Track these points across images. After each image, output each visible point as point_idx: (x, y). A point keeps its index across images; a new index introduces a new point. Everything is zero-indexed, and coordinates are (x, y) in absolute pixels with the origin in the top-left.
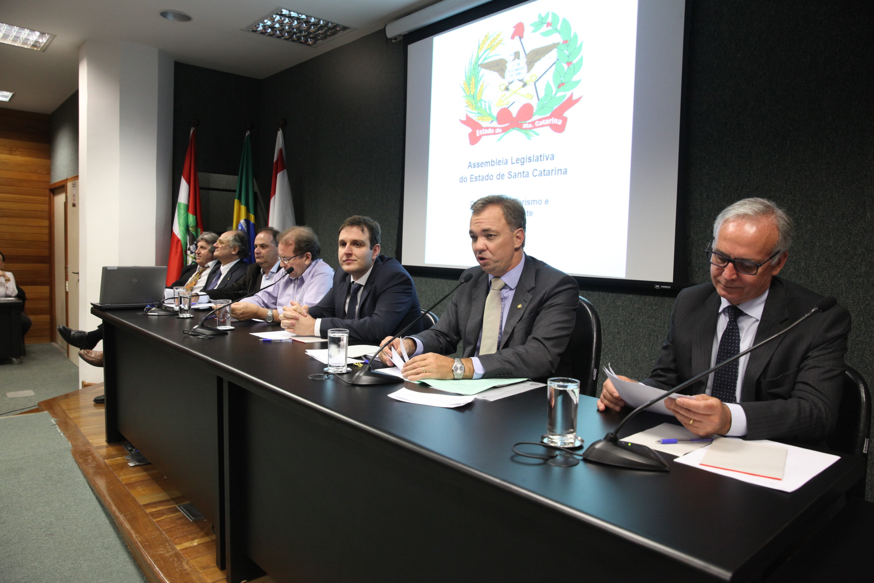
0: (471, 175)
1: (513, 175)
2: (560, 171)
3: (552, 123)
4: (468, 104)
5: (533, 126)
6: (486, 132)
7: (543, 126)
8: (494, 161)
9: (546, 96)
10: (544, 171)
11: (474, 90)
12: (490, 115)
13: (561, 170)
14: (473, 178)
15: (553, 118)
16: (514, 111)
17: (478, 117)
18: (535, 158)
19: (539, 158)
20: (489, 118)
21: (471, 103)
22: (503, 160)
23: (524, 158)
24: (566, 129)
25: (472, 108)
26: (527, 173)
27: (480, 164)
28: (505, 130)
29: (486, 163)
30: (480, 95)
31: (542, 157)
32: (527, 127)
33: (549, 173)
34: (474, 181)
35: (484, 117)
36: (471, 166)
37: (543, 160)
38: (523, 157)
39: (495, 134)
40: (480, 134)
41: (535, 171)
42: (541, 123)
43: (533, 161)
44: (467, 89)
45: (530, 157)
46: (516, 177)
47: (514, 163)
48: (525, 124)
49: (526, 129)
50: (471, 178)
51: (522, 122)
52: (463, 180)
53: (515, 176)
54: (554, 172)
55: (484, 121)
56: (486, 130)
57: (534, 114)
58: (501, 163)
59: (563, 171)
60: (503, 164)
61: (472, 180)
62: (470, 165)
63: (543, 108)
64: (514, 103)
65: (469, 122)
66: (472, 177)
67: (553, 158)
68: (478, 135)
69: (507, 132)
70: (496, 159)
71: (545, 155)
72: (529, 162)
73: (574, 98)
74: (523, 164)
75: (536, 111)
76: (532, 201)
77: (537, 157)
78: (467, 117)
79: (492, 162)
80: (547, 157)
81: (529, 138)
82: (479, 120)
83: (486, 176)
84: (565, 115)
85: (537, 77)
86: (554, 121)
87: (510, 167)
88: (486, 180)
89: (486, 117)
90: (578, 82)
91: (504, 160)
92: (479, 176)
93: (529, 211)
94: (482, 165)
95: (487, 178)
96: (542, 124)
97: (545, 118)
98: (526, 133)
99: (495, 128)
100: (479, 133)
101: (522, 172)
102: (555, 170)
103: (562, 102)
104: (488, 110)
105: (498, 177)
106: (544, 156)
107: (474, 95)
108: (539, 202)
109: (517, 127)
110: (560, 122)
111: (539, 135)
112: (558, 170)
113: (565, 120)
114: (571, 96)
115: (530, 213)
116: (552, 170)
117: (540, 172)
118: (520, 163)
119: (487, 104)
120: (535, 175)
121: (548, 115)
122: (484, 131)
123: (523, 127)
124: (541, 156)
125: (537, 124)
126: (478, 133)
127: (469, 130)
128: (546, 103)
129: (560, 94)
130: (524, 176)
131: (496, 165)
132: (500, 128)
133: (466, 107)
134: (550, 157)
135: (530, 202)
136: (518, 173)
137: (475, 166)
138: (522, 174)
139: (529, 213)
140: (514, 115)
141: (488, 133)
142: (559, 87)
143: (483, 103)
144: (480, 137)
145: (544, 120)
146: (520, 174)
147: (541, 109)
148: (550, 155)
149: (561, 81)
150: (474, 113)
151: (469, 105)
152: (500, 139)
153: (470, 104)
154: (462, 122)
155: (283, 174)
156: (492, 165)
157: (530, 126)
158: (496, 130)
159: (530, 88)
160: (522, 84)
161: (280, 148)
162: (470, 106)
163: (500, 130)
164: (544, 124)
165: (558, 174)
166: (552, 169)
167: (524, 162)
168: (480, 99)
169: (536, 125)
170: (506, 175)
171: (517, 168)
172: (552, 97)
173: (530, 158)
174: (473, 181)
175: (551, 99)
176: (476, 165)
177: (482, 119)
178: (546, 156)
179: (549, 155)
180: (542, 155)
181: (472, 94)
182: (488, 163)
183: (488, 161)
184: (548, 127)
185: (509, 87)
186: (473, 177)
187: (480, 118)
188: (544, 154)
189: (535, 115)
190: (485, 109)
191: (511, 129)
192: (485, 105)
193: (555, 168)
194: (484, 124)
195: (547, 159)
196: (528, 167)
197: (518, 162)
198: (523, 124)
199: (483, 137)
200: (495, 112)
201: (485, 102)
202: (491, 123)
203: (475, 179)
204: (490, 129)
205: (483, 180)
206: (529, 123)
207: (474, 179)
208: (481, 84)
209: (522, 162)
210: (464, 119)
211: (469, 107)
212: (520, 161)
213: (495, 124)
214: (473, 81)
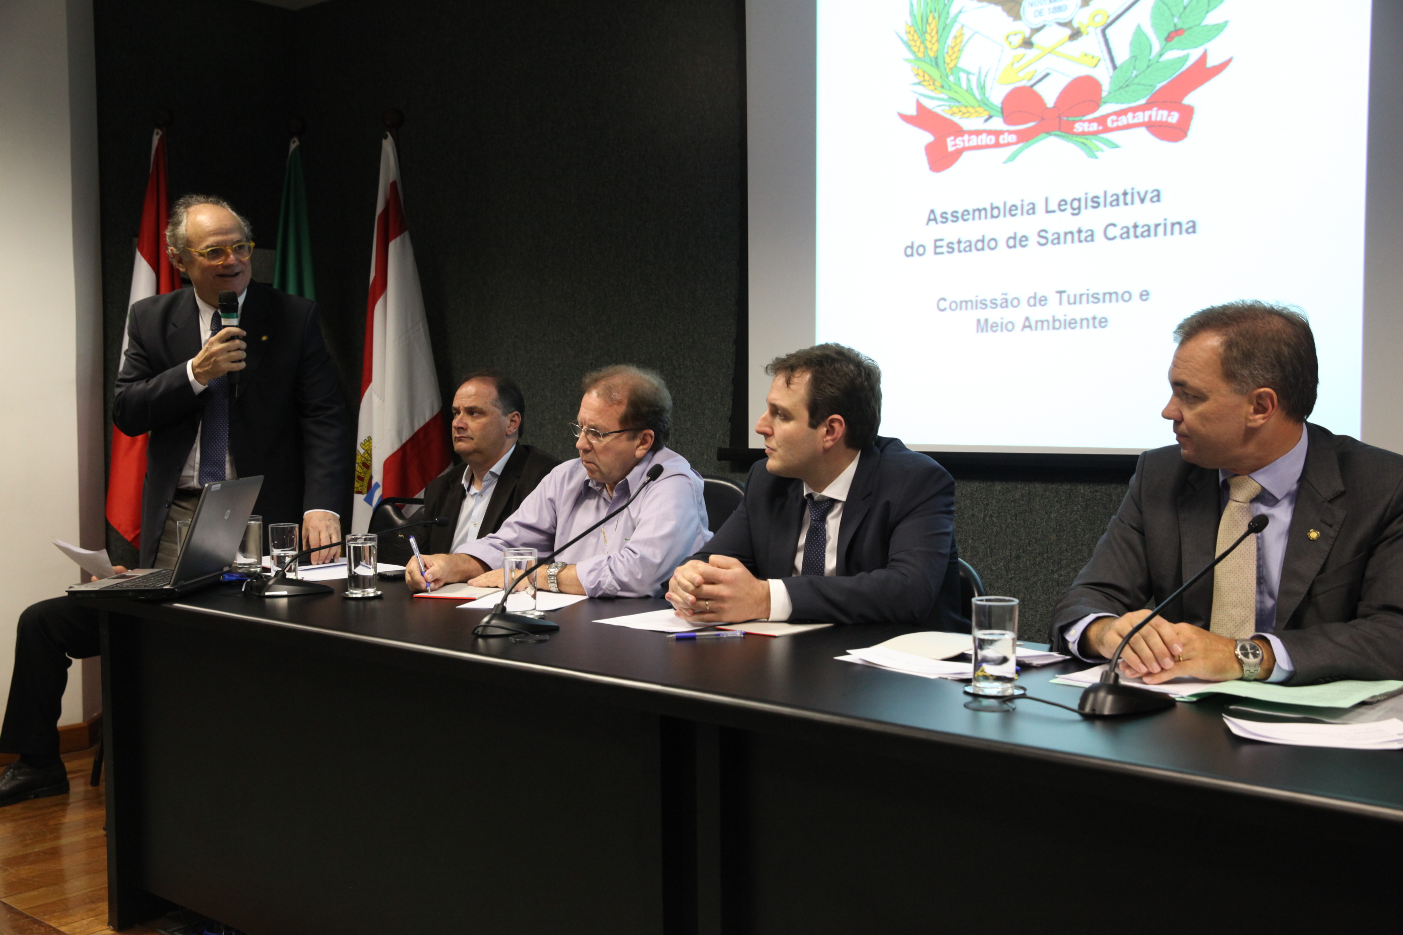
0: (936, 241)
1: (1050, 238)
2: (1177, 227)
3: (1153, 119)
4: (921, 79)
5: (1100, 128)
6: (974, 140)
7: (1128, 127)
8: (997, 208)
9: (1136, 60)
10: (1135, 226)
11: (935, 47)
12: (984, 103)
13: (1179, 224)
14: (941, 247)
15: (1155, 109)
16: (1049, 94)
17: (950, 107)
18: (1109, 200)
19: (1121, 199)
20: (980, 110)
21: (929, 76)
22: (1022, 205)
23: (1079, 200)
24: (1190, 133)
25: (932, 87)
26: (1089, 233)
27: (959, 215)
28: (1024, 137)
29: (977, 213)
30: (953, 57)
31: (1129, 198)
32: (1086, 130)
33: (1149, 230)
34: (946, 254)
35: (966, 107)
36: (935, 219)
37: (1132, 203)
38: (1077, 197)
39: (997, 145)
40: (958, 147)
41: (1111, 228)
42: (1123, 121)
43: (1105, 206)
44: (918, 43)
45: (1097, 197)
46: (1059, 243)
47: (1054, 211)
48: (1081, 124)
49: (1083, 134)
50: (936, 247)
51: (1071, 119)
52: (912, 250)
53: (1057, 240)
54: (1160, 229)
55: (967, 118)
56: (973, 137)
57: (1103, 100)
58: (1019, 211)
59: (1185, 227)
60: (1022, 214)
61: (938, 250)
62: (932, 217)
63: (1127, 86)
64: (1047, 75)
65: (923, 118)
66: (938, 244)
67: (1157, 196)
68: (951, 149)
69: (1030, 142)
70: (1005, 204)
71: (1135, 191)
72: (1094, 207)
73: (1211, 63)
74: (1076, 212)
75: (1110, 93)
76: (1105, 294)
77: (1115, 197)
78: (920, 106)
79: (992, 209)
80: (1142, 195)
81: (1091, 153)
82: (953, 114)
83: (978, 241)
84: (1187, 101)
85: (1108, 17)
86: (1157, 115)
87: (1041, 220)
88: (978, 250)
89: (973, 107)
90: (1219, 28)
91: (1025, 203)
92: (959, 242)
93: (1099, 317)
94: (965, 217)
95: (980, 245)
96: (1125, 123)
97: (1134, 110)
98: (1083, 143)
99: (997, 133)
100: (955, 145)
101: (1075, 230)
102: (1165, 225)
103: (1177, 73)
104: (976, 92)
105: (1011, 242)
106: (1132, 194)
107: (936, 58)
108: (1125, 297)
109: (1059, 130)
110: (1174, 118)
111: (1118, 147)
112: (1173, 225)
113: (1187, 113)
114: (1204, 57)
115: (1100, 322)
116: (1157, 226)
117: (1125, 230)
118: (1069, 211)
119: (973, 79)
120: (1110, 235)
121: (1143, 101)
122: (969, 140)
123: (1075, 130)
124: (1125, 194)
125: (1113, 121)
126: (951, 144)
127: (928, 138)
128: (1136, 76)
129: (1172, 55)
130: (1082, 238)
131: (1005, 216)
132: (1010, 132)
133: (914, 84)
134: (1149, 196)
135: (1101, 297)
136: (1066, 234)
137: (947, 219)
138: (1076, 235)
139: (1097, 321)
140: (1050, 102)
141: (980, 143)
142: (1169, 38)
143: (963, 76)
144: (958, 153)
145: (1130, 115)
146: (1069, 236)
147: (1121, 88)
148: (1150, 190)
149: (1175, 25)
150: (943, 100)
151: (924, 81)
152: (1012, 158)
153: (927, 78)
154: (906, 118)
155: (403, 243)
156: (992, 216)
157: (1094, 127)
158: (1001, 137)
159: (1091, 42)
160: (1067, 32)
161: (391, 181)
162: (926, 83)
163: (1013, 138)
164: (1131, 121)
165: (1172, 233)
166: (1157, 222)
167: (1079, 208)
168: (955, 66)
169: (1109, 123)
170: (1033, 239)
171: (1064, 222)
172: (1150, 60)
173: (1095, 200)
174: (942, 253)
175: (1148, 67)
176: (949, 216)
177: (960, 111)
178: (1138, 193)
179: (1146, 192)
180: (1129, 191)
181: (932, 54)
182: (983, 213)
183: (981, 208)
184: (1143, 130)
185: (1035, 40)
186: (944, 243)
187: (956, 110)
188: (1133, 189)
189: (1105, 103)
190: (969, 90)
191: (1043, 135)
192: (968, 80)
193: (1165, 220)
194: (967, 124)
195: (1142, 201)
196: (1092, 219)
197: (1062, 208)
198: (1075, 122)
199: (966, 154)
200: (997, 97)
201: (968, 73)
202: (986, 121)
203: (948, 247)
204: (984, 135)
205: (970, 250)
206: (1090, 121)
207: (945, 249)
208: (954, 31)
209: (1074, 209)
210: (912, 111)
211: (924, 86)
212: (1068, 207)
213: (997, 123)
214: (933, 25)
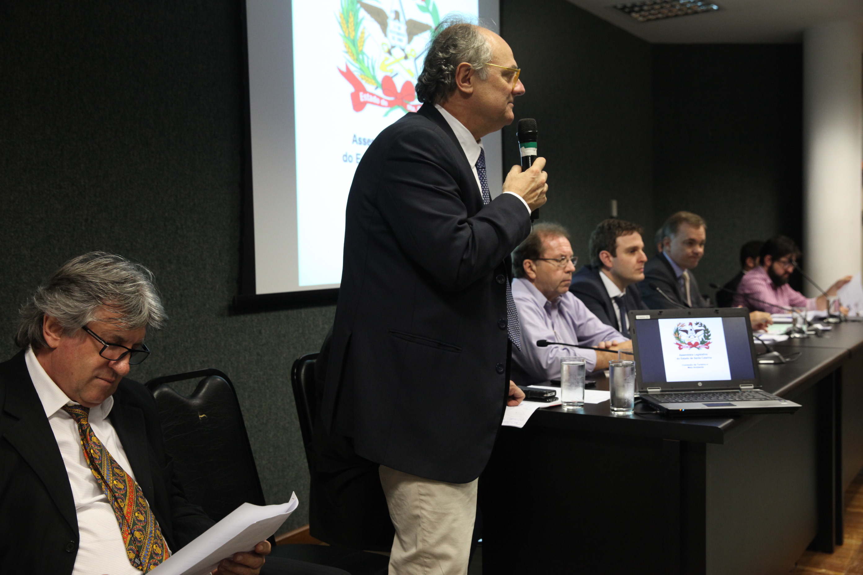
4: (347, 50)
6: (372, 99)
11: (353, 34)
12: (374, 78)
16: (399, 85)
17: (361, 74)
20: (373, 82)
21: (351, 50)
25: (352, 58)
28: (390, 104)
30: (360, 44)
35: (367, 77)
36: (356, 141)
39: (380, 105)
40: (365, 100)
44: (345, 27)
48: (410, 106)
51: (406, 102)
52: (346, 158)
55: (367, 84)
56: (371, 96)
62: (355, 139)
64: (397, 74)
65: (348, 75)
68: (362, 100)
69: (392, 108)
78: (347, 68)
82: (362, 79)
85: (416, 54)
89: (370, 79)
99: (381, 98)
100: (364, 98)
104: (371, 70)
107: (353, 41)
109: (402, 106)
122: (369, 97)
123: (407, 108)
126: (362, 97)
127: (352, 89)
132: (386, 100)
133: (344, 52)
137: (361, 142)
140: (399, 89)
141: (373, 101)
143: (365, 58)
144: (364, 104)
150: (356, 68)
151: (349, 52)
152: (386, 115)
154: (342, 72)
157: (414, 109)
158: (382, 101)
159: (410, 64)
160: (403, 54)
163: (386, 103)
168: (362, 50)
177: (365, 79)
181: (351, 37)
185: (393, 51)
187: (363, 77)
190: (368, 67)
191: (396, 106)
192: (368, 62)
194: (366, 88)
198: (408, 104)
199: (368, 106)
200: (380, 79)
201: (368, 57)
202: (376, 89)
204: (375, 97)
206: (413, 106)
208: (360, 29)
210: (344, 70)
211: (349, 56)
213: (380, 93)
214: (351, 19)
